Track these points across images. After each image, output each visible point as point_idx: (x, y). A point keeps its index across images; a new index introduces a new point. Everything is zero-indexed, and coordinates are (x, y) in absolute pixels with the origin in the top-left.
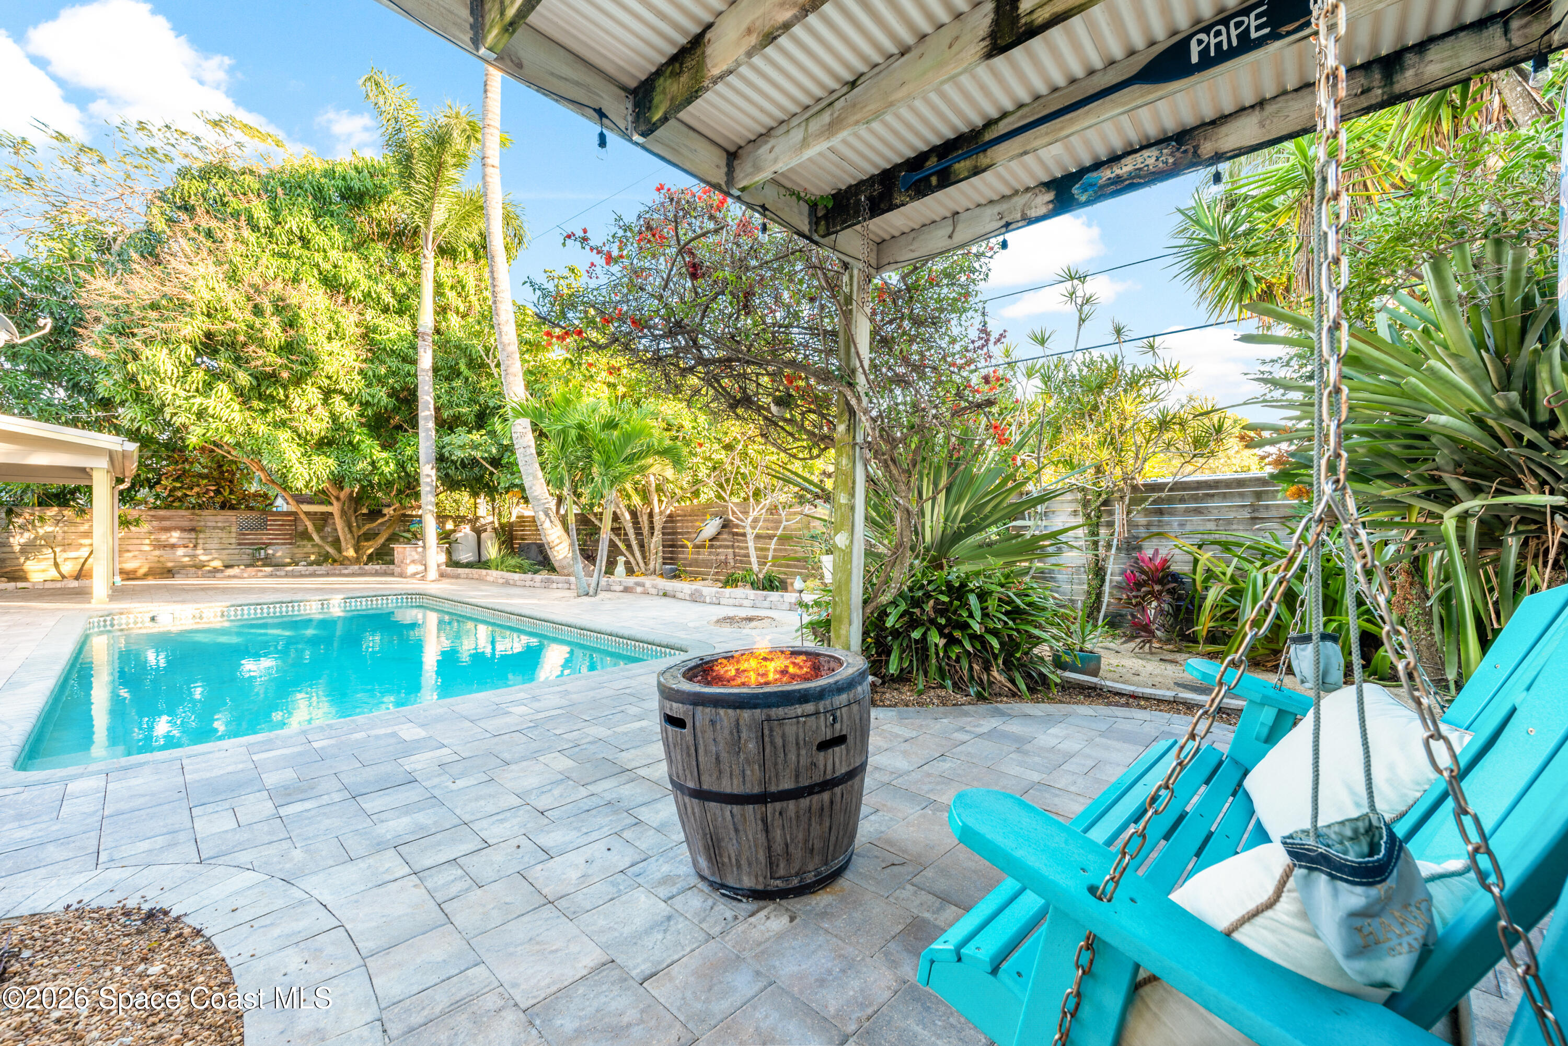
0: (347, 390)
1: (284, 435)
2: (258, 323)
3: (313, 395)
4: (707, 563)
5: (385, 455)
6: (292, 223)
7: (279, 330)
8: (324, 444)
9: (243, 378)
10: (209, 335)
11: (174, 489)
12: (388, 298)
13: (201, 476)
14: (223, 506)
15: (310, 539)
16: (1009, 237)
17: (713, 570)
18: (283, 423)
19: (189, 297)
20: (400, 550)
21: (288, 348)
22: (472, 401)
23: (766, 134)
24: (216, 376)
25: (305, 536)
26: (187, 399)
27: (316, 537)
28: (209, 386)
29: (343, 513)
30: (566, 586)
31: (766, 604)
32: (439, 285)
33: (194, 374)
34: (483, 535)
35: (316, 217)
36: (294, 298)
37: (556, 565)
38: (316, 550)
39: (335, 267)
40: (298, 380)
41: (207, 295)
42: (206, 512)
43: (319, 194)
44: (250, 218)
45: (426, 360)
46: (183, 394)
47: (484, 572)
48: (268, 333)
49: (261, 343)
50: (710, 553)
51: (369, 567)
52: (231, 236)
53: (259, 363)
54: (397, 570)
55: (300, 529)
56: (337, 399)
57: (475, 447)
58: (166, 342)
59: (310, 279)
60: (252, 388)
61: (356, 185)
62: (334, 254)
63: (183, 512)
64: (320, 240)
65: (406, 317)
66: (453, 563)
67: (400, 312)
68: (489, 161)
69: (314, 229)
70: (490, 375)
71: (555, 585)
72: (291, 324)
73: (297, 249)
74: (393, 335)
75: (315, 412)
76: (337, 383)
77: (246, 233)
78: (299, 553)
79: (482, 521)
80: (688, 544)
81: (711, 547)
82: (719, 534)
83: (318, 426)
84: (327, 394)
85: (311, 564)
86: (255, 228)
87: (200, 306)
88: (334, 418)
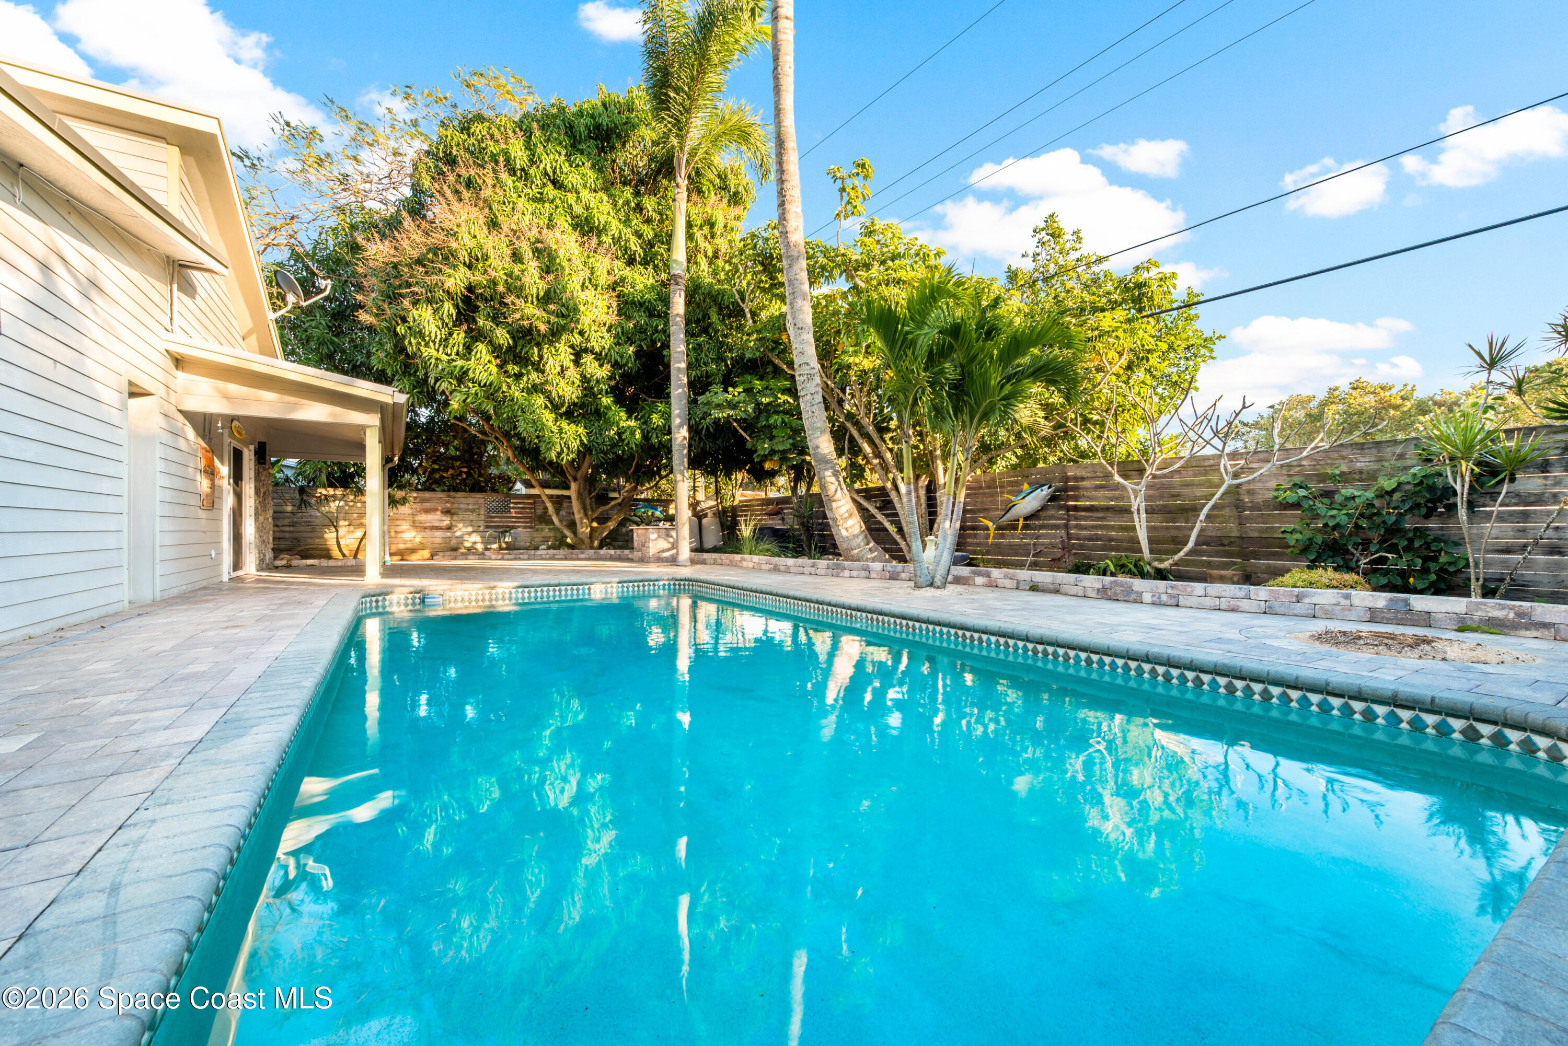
0: (597, 349)
1: (540, 400)
2: (517, 269)
3: (566, 356)
4: (1014, 550)
5: (632, 423)
6: (547, 163)
7: (537, 275)
8: (570, 414)
9: (502, 337)
10: (470, 288)
11: (433, 471)
12: (635, 246)
13: (454, 458)
14: (472, 490)
15: (550, 522)
17: (1030, 559)
18: (535, 389)
19: (454, 245)
20: (638, 532)
21: (545, 299)
22: (720, 359)
24: (476, 336)
25: (544, 519)
26: (449, 362)
27: (555, 519)
28: (468, 348)
29: (580, 495)
32: (689, 225)
33: (455, 336)
34: (705, 521)
35: (568, 156)
36: (550, 238)
37: (842, 546)
38: (551, 534)
39: (587, 208)
40: (555, 334)
41: (470, 243)
42: (460, 494)
43: (570, 129)
44: (508, 160)
45: (679, 305)
46: (445, 358)
47: (738, 557)
48: (526, 280)
49: (519, 291)
51: (603, 551)
52: (490, 182)
53: (518, 316)
54: (637, 554)
55: (539, 511)
56: (588, 359)
57: (733, 405)
58: (429, 301)
59: (563, 222)
60: (510, 348)
61: (604, 121)
62: (585, 194)
63: (440, 495)
64: (573, 179)
65: (650, 269)
66: (699, 549)
67: (645, 263)
69: (566, 168)
70: (740, 328)
71: (847, 573)
72: (547, 270)
73: (550, 192)
74: (640, 287)
75: (568, 373)
76: (588, 340)
77: (504, 176)
78: (538, 536)
79: (703, 506)
81: (1025, 527)
83: (569, 391)
84: (578, 354)
85: (549, 548)
86: (512, 172)
87: (463, 255)
88: (585, 379)
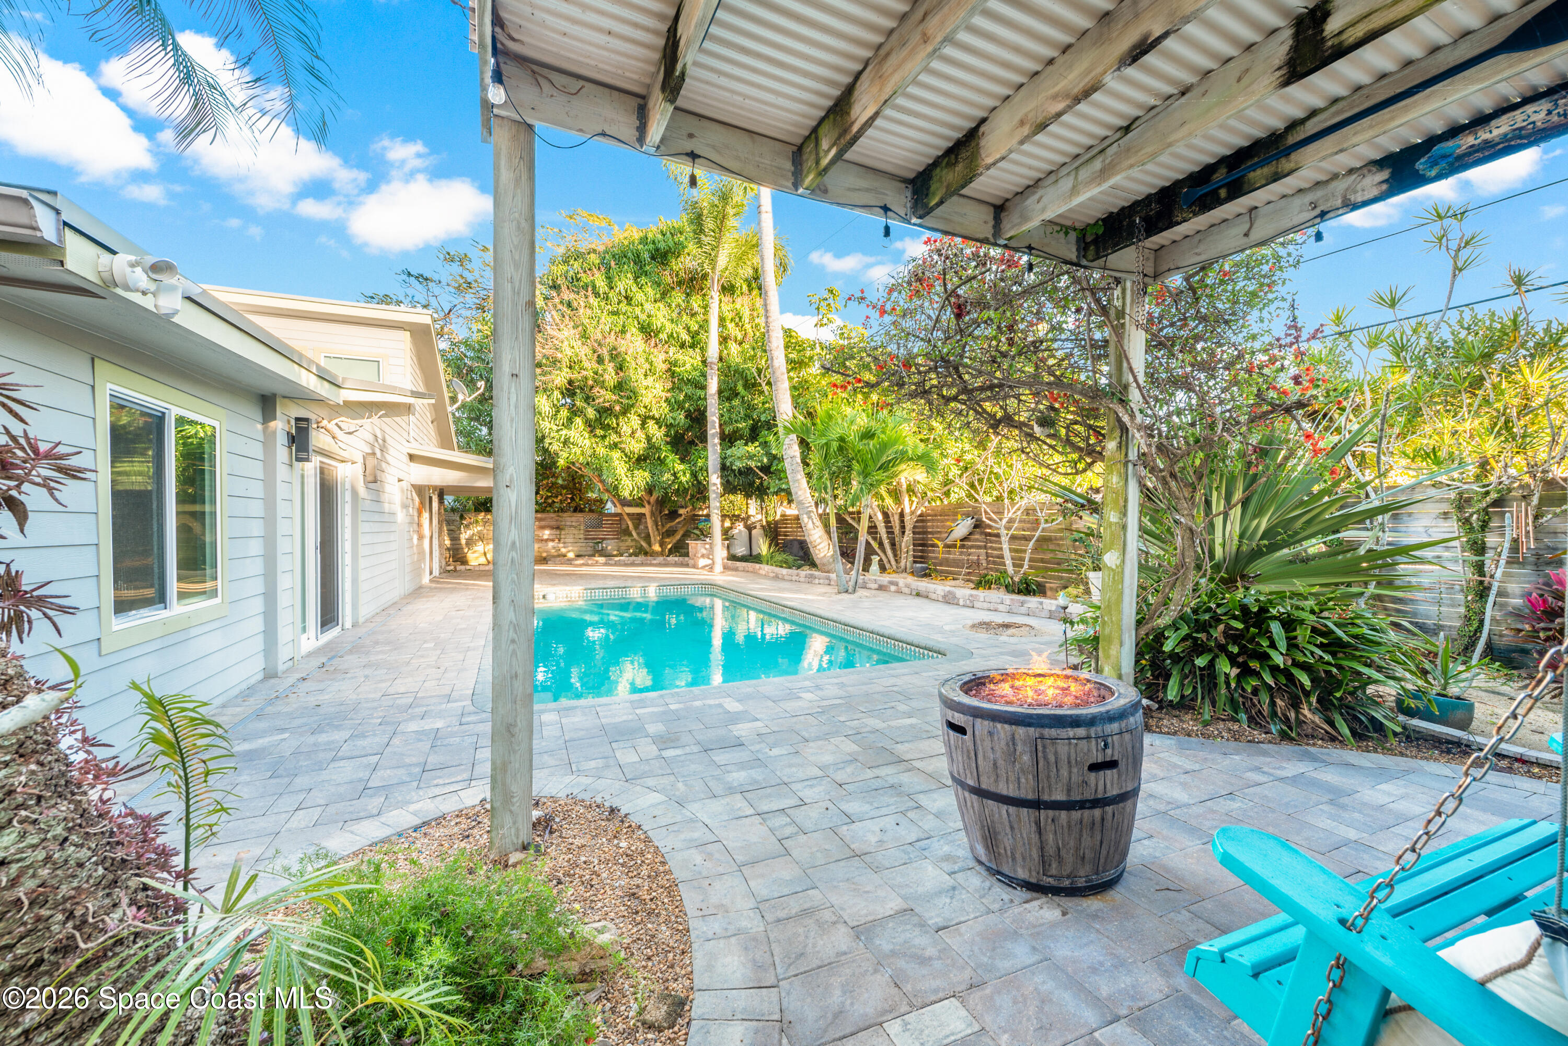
0: (657, 416)
1: (616, 455)
2: (600, 368)
3: (635, 422)
4: (958, 564)
5: (682, 467)
6: (620, 286)
7: (613, 373)
8: (641, 461)
9: (591, 413)
10: (570, 382)
11: (548, 497)
12: (685, 337)
13: (563, 487)
14: (575, 511)
15: (630, 535)
16: (1324, 227)
17: (964, 570)
18: (615, 446)
19: (559, 355)
20: (692, 544)
21: (619, 387)
22: (748, 416)
23: (1035, 185)
24: (575, 412)
25: (627, 532)
26: (558, 431)
27: (634, 533)
28: (570, 420)
29: (652, 514)
30: (827, 582)
31: (1023, 610)
32: (722, 320)
33: (561, 412)
34: (754, 532)
35: (636, 278)
36: (622, 346)
37: (818, 562)
38: (633, 544)
39: (649, 316)
40: (625, 411)
41: (569, 352)
42: (566, 515)
43: (638, 260)
44: (594, 287)
45: (713, 386)
46: (555, 428)
47: (757, 566)
48: (607, 377)
49: (602, 385)
50: (961, 554)
51: (671, 559)
52: (582, 304)
53: (601, 400)
54: (691, 562)
55: (624, 527)
56: (651, 424)
57: (751, 457)
58: (545, 390)
59: (633, 330)
60: (596, 420)
61: (662, 245)
62: (648, 306)
63: (552, 515)
64: (639, 296)
65: (697, 350)
66: (733, 558)
67: (693, 346)
68: (763, 209)
69: (635, 288)
70: (761, 392)
71: (817, 581)
72: (620, 368)
73: (623, 307)
74: (688, 367)
75: (636, 435)
76: (650, 410)
77: (593, 300)
78: (623, 546)
79: (753, 519)
80: (939, 543)
81: (962, 546)
82: (970, 534)
83: (637, 446)
84: (644, 421)
85: (630, 555)
86: (597, 295)
87: (566, 361)
88: (649, 439)
